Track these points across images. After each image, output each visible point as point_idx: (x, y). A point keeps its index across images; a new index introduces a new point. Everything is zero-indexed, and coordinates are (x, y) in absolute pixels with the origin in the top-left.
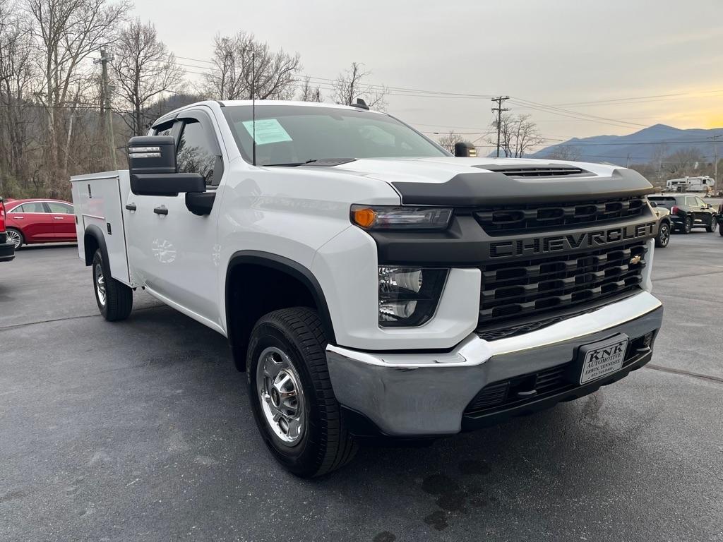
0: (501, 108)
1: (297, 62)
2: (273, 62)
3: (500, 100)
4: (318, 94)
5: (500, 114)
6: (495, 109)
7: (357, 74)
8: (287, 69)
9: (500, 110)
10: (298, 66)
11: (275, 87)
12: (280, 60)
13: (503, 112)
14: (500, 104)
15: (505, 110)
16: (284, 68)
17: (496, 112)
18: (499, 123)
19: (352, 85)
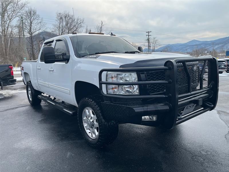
1: (83, 20)
2: (76, 20)
4: (90, 31)
7: (103, 24)
8: (81, 23)
9: (149, 36)
10: (84, 22)
11: (77, 28)
12: (78, 20)
13: (150, 36)
14: (149, 33)
17: (148, 36)
18: (149, 40)
19: (101, 28)
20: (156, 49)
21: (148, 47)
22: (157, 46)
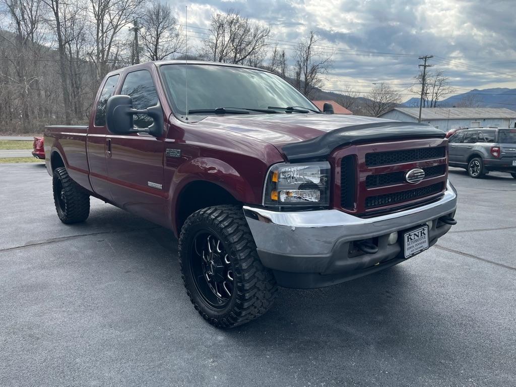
0: (427, 64)
1: (270, 31)
2: (252, 31)
3: (426, 58)
4: (283, 54)
5: (425, 69)
6: (421, 65)
7: (313, 40)
8: (262, 36)
9: (425, 66)
10: (270, 34)
11: (253, 49)
12: (257, 29)
13: (427, 68)
14: (425, 61)
15: (429, 66)
16: (261, 35)
17: (422, 68)
18: (424, 76)
19: (309, 48)
20: (441, 99)
21: (422, 94)
22: (444, 92)
